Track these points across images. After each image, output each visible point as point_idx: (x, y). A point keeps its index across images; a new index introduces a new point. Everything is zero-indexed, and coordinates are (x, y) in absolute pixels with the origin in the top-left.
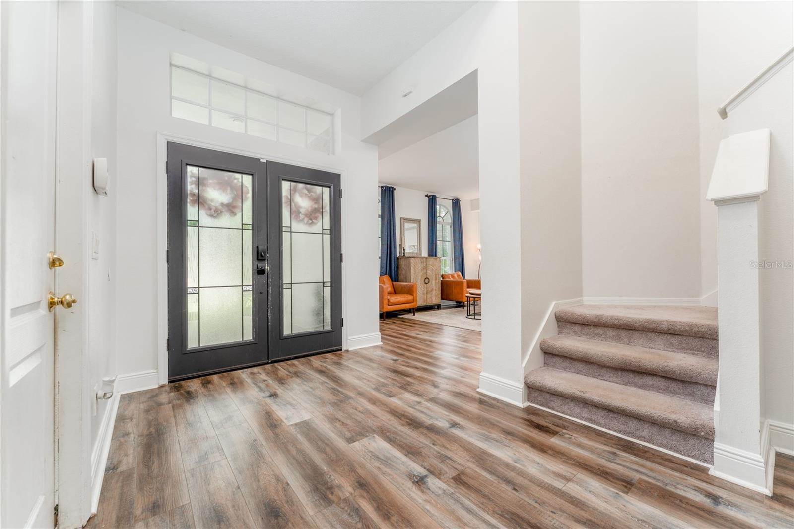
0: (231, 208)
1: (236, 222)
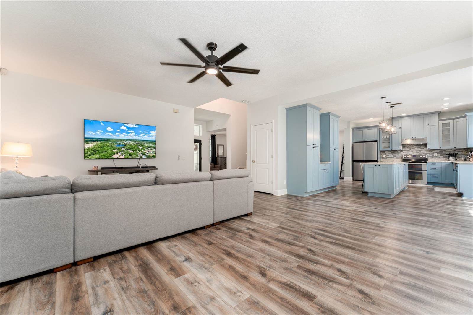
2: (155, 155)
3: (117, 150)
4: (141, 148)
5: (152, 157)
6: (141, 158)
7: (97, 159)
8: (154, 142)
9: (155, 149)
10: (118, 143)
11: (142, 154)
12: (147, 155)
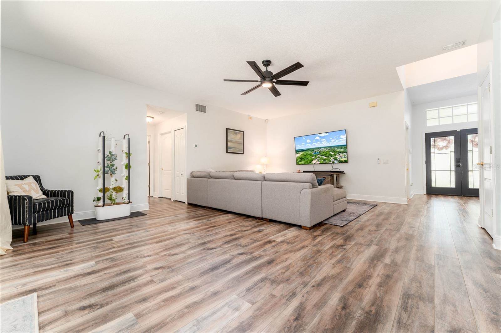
0: (446, 147)
1: (448, 151)
2: (346, 159)
3: (314, 157)
4: (333, 153)
5: (344, 162)
6: (333, 163)
7: (303, 164)
8: (345, 147)
9: (346, 153)
10: (315, 151)
11: (334, 159)
12: (338, 160)
